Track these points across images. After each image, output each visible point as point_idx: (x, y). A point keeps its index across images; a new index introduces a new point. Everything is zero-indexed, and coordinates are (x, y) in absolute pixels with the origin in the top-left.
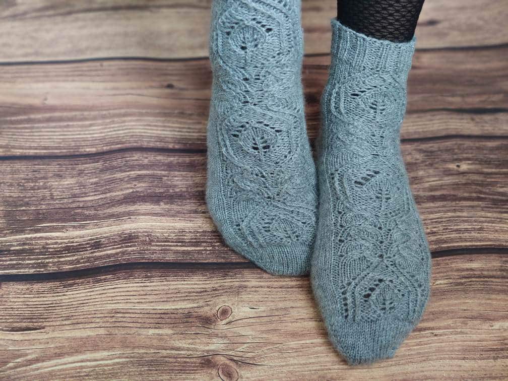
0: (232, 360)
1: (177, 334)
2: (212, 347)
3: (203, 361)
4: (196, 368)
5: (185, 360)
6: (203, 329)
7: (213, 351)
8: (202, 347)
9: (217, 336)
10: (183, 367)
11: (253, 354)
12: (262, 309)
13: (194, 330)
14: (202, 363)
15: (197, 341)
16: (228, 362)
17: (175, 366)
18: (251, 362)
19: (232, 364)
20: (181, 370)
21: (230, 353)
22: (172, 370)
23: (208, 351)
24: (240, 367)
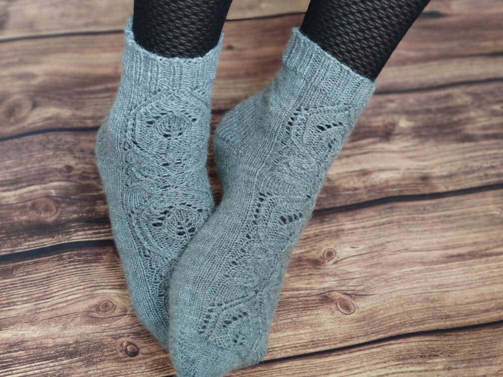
0: (346, 294)
1: (294, 276)
2: (326, 285)
3: (321, 298)
4: (317, 305)
5: (306, 298)
6: (314, 270)
7: (328, 288)
8: (317, 286)
9: (328, 275)
10: (305, 304)
11: (363, 287)
12: (361, 247)
13: (307, 272)
14: (322, 300)
15: (312, 280)
16: (343, 296)
17: (299, 305)
18: (363, 294)
19: (347, 298)
20: (305, 308)
21: (343, 288)
22: (297, 308)
23: (324, 289)
24: (354, 298)
